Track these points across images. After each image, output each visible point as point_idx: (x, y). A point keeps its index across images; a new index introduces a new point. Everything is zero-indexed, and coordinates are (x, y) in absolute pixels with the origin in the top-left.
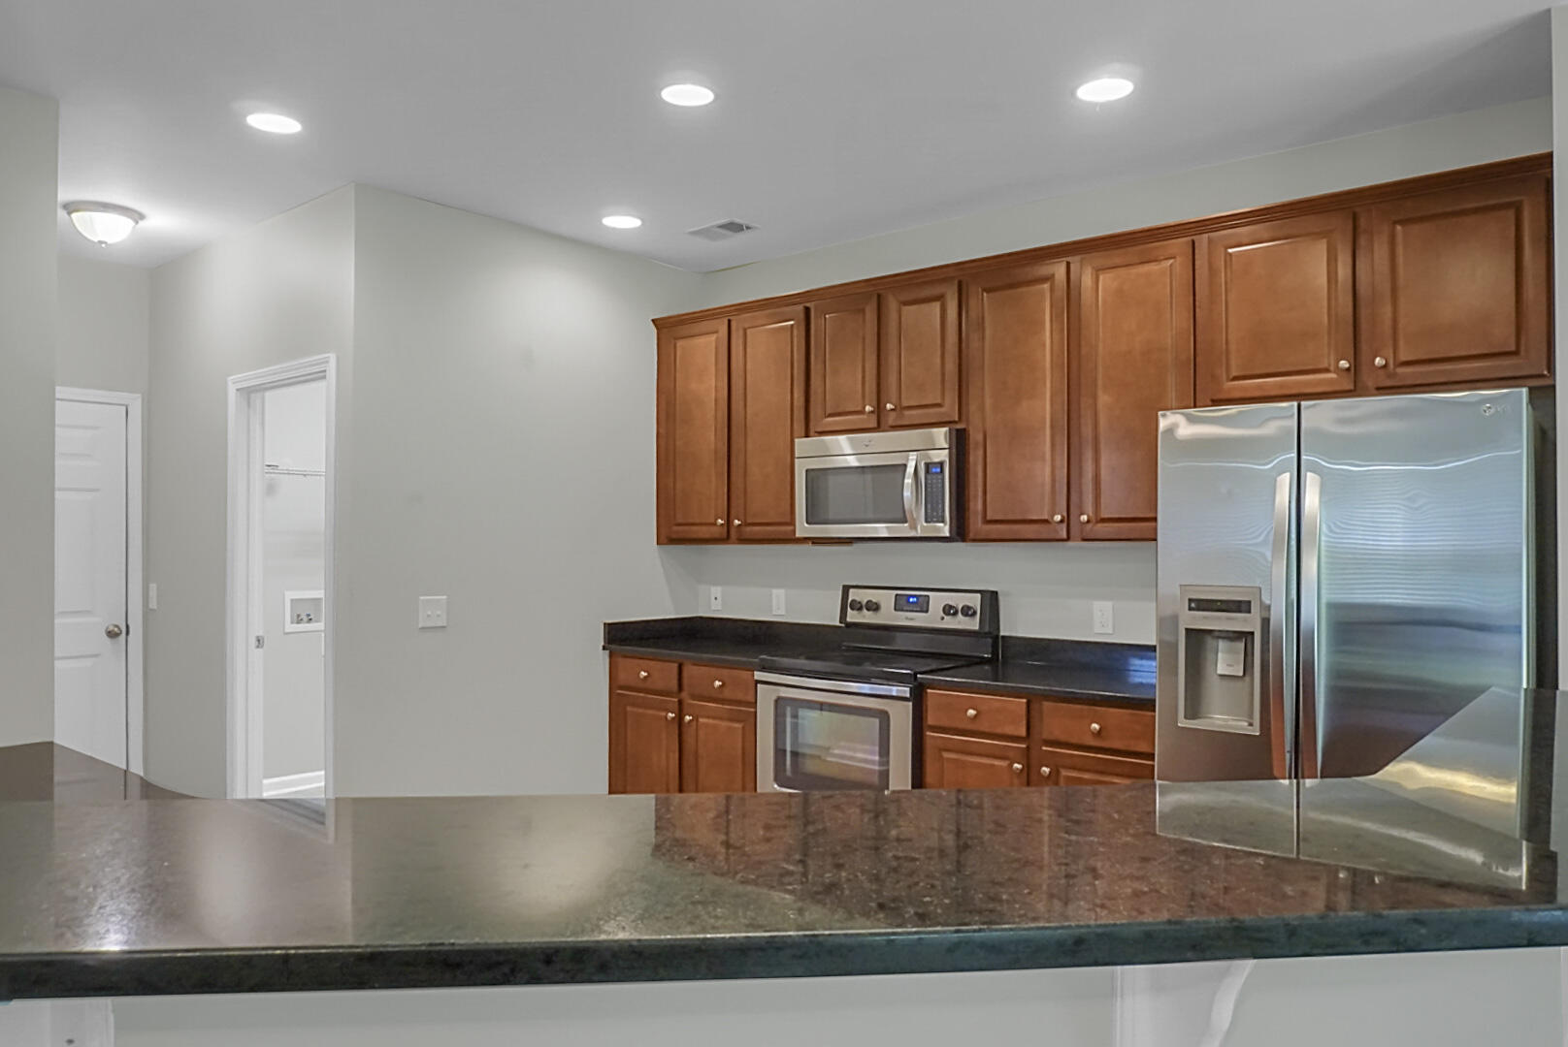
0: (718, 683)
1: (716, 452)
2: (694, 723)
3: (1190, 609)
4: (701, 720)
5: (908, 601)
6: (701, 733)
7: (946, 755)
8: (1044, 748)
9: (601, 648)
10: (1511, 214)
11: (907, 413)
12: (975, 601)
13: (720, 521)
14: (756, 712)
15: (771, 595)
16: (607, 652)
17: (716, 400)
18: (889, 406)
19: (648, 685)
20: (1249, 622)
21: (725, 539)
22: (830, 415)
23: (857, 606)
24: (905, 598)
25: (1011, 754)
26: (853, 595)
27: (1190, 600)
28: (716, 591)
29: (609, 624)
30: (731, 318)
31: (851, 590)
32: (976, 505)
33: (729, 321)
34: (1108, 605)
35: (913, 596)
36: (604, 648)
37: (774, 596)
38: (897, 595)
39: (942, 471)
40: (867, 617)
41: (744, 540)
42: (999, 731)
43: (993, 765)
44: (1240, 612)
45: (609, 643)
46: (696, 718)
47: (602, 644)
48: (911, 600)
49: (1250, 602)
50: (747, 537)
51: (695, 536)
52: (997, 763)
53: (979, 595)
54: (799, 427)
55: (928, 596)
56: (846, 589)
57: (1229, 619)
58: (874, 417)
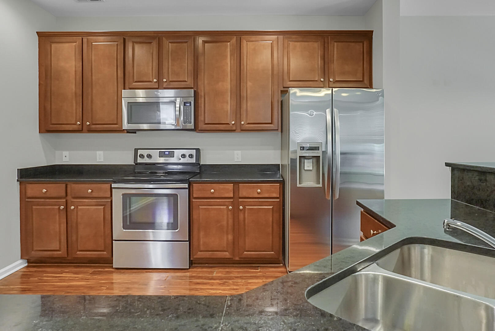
0: (90, 191)
1: (76, 93)
2: (76, 209)
3: (301, 150)
4: (79, 207)
5: (165, 154)
6: (79, 213)
7: (201, 207)
8: (240, 200)
9: (16, 180)
10: (362, 44)
11: (171, 83)
12: (194, 152)
13: (79, 123)
14: (112, 201)
15: (96, 154)
16: (19, 182)
17: (75, 71)
18: (165, 80)
19: (48, 195)
20: (319, 153)
21: (80, 131)
22: (136, 82)
23: (142, 156)
24: (164, 152)
25: (227, 204)
26: (140, 152)
27: (301, 147)
28: (66, 153)
29: (21, 169)
30: (83, 37)
31: (139, 150)
32: (201, 118)
33: (82, 38)
34: (239, 152)
35: (167, 152)
36: (18, 181)
37: (97, 154)
38: (160, 151)
39: (190, 105)
40: (146, 160)
41: (90, 131)
42: (223, 196)
43: (221, 208)
44: (316, 150)
45: (21, 178)
46: (76, 207)
47: (17, 179)
48: (166, 153)
49: (319, 147)
50: (92, 130)
51: (60, 129)
52: (222, 207)
53: (195, 150)
54: (121, 85)
55: (174, 151)
56: (136, 150)
57: (313, 152)
58: (157, 84)
